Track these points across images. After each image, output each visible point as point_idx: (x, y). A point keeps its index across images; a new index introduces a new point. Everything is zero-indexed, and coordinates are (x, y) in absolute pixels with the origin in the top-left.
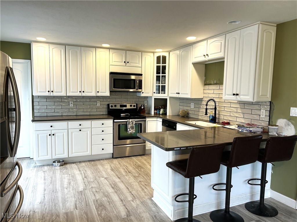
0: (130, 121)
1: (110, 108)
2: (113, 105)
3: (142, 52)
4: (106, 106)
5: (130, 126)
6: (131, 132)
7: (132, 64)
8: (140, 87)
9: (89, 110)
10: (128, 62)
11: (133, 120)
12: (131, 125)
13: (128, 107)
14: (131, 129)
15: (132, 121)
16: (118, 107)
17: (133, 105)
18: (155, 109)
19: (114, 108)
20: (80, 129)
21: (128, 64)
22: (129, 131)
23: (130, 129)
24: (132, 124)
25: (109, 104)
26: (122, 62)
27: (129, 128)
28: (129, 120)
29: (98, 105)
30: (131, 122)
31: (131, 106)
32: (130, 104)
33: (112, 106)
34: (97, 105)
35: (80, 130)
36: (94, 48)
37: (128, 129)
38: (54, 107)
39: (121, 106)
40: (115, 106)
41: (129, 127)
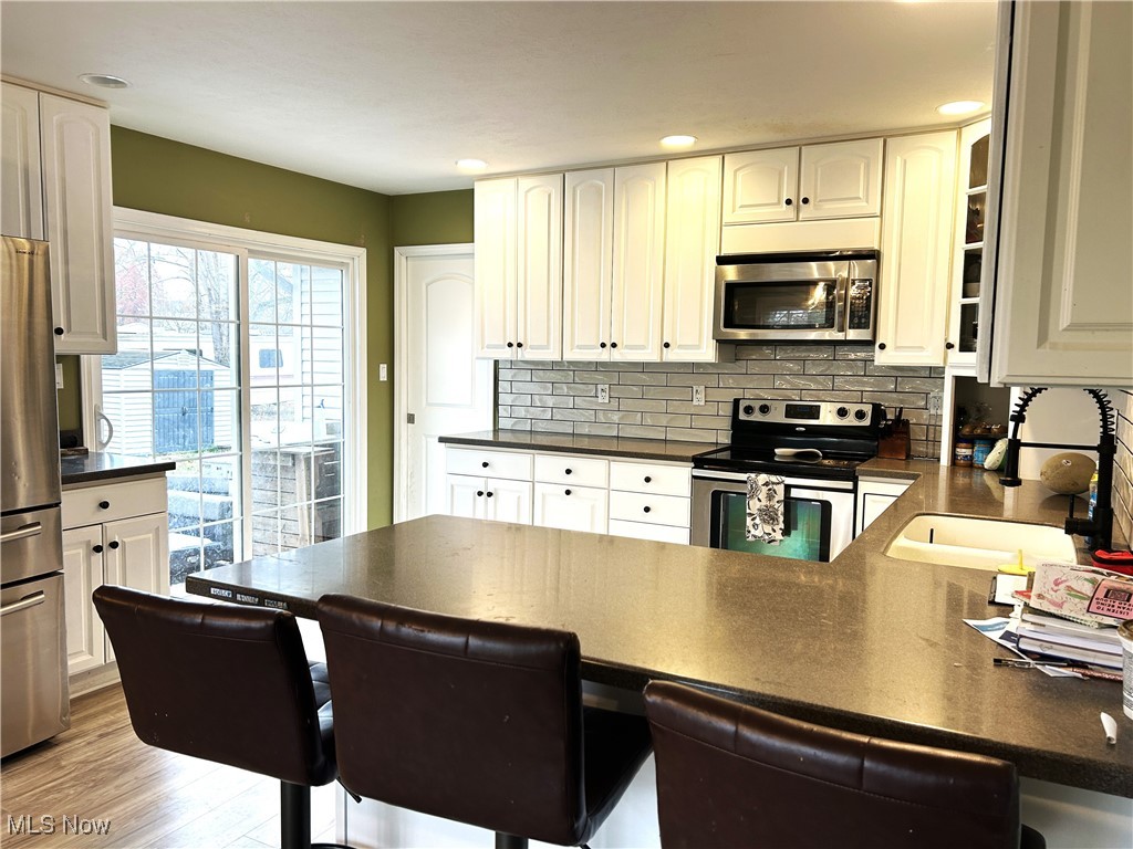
0: (760, 483)
1: (742, 416)
2: (757, 405)
3: (886, 136)
4: (727, 410)
5: (758, 505)
6: (759, 533)
7: (828, 206)
8: (860, 318)
9: (664, 420)
10: (806, 201)
11: (774, 478)
12: (764, 502)
13: (828, 417)
14: (764, 521)
15: (766, 484)
16: (778, 416)
17: (853, 408)
18: (957, 440)
19: (757, 417)
20: (569, 488)
21: (806, 211)
22: (753, 532)
23: (758, 521)
24: (770, 497)
25: (739, 400)
26: (779, 203)
27: (751, 515)
28: (753, 475)
29: (699, 400)
30: (765, 489)
31: (842, 413)
32: (841, 405)
33: (749, 410)
34: (695, 403)
35: (568, 492)
36: (663, 161)
37: (749, 519)
38: (550, 401)
39: (792, 411)
40: (764, 409)
41: (754, 511)
